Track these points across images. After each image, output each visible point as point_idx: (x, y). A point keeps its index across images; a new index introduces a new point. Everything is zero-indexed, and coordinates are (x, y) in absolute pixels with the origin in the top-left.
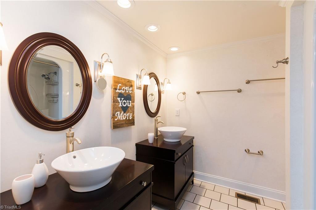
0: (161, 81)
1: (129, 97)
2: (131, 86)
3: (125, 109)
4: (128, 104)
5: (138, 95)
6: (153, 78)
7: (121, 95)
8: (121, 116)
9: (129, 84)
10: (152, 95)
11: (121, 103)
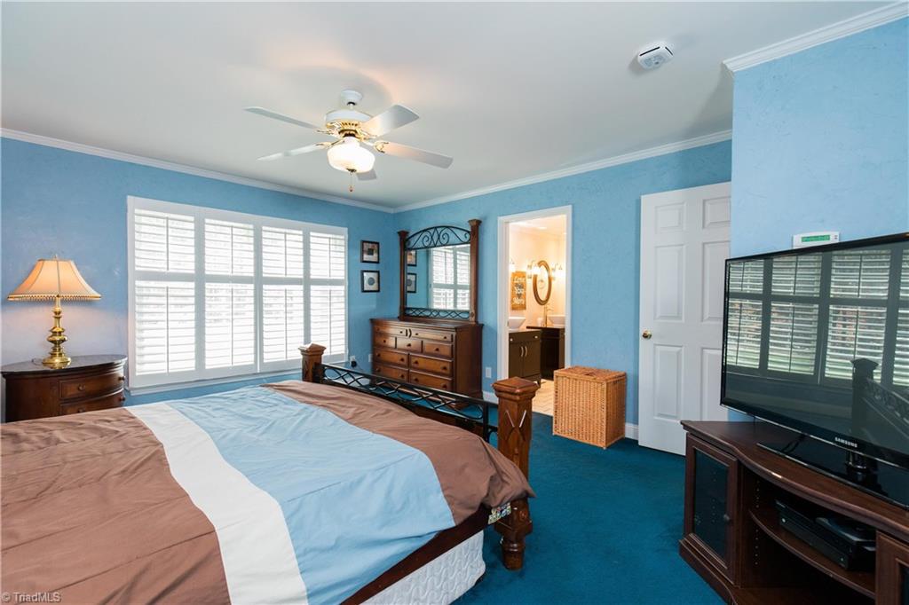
0: (551, 267)
1: (522, 286)
2: (524, 277)
3: (519, 296)
4: (522, 291)
5: (529, 283)
6: (543, 267)
7: (517, 285)
8: (517, 301)
9: (523, 275)
10: (542, 281)
11: (517, 291)
